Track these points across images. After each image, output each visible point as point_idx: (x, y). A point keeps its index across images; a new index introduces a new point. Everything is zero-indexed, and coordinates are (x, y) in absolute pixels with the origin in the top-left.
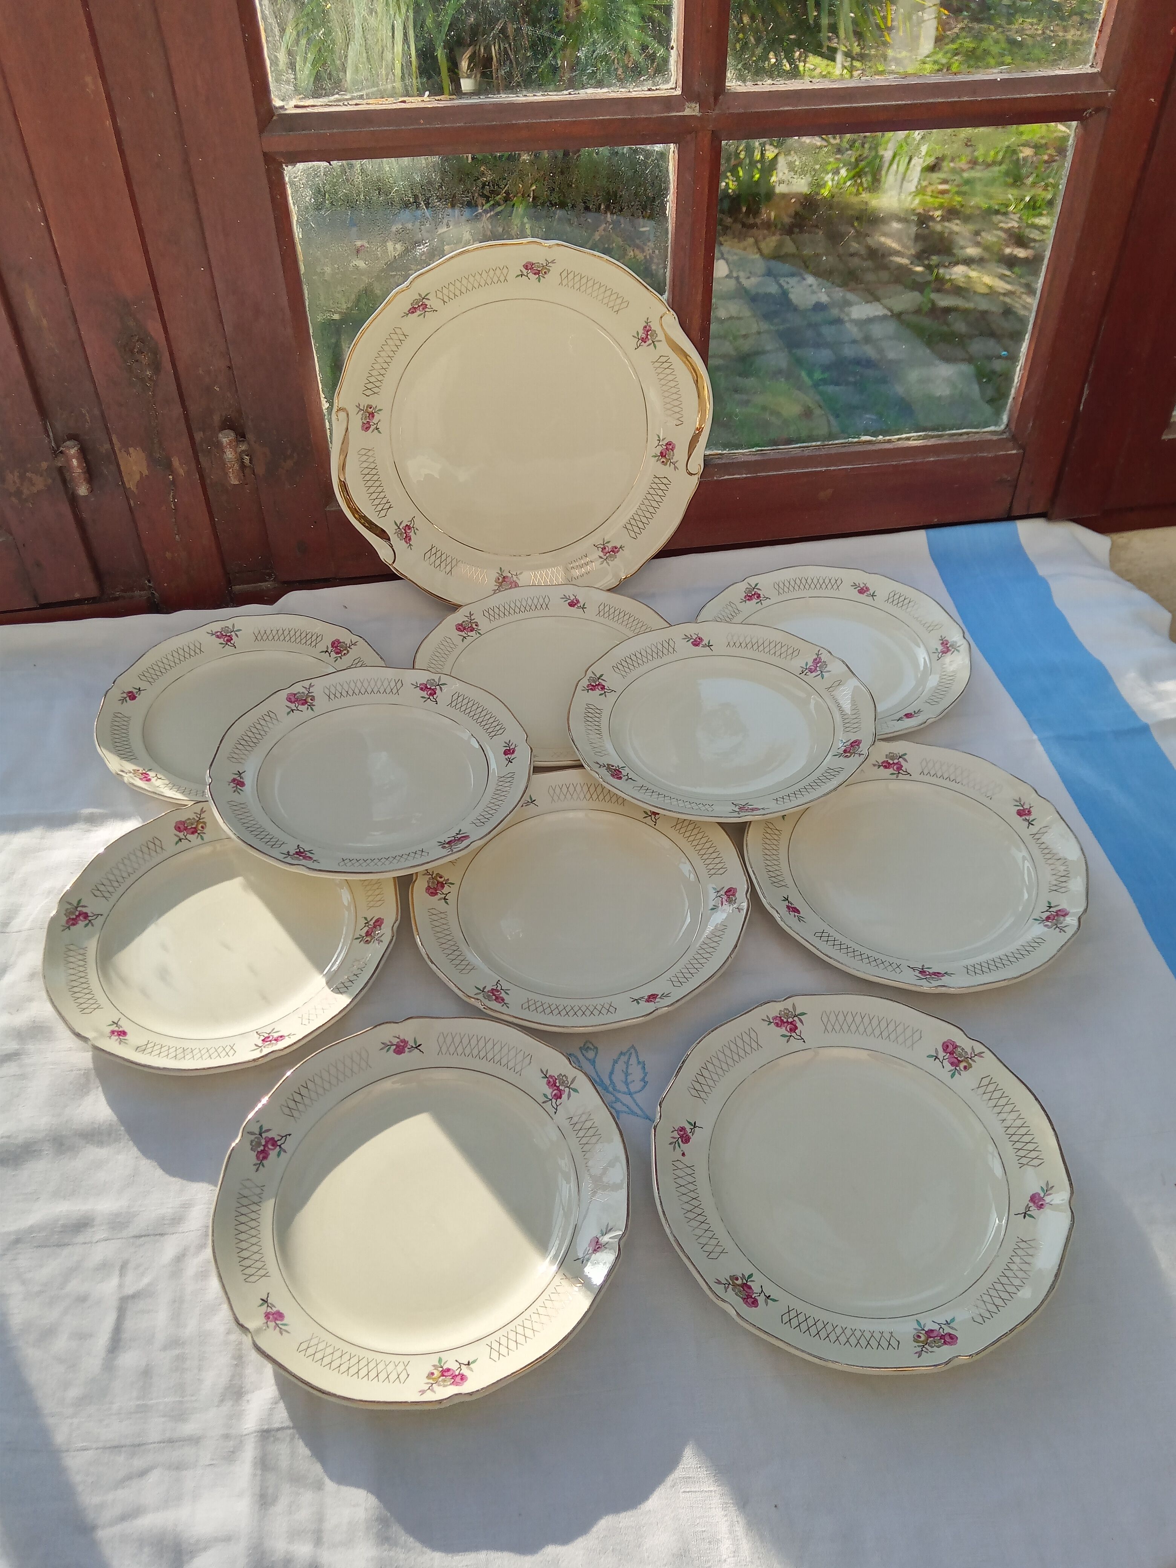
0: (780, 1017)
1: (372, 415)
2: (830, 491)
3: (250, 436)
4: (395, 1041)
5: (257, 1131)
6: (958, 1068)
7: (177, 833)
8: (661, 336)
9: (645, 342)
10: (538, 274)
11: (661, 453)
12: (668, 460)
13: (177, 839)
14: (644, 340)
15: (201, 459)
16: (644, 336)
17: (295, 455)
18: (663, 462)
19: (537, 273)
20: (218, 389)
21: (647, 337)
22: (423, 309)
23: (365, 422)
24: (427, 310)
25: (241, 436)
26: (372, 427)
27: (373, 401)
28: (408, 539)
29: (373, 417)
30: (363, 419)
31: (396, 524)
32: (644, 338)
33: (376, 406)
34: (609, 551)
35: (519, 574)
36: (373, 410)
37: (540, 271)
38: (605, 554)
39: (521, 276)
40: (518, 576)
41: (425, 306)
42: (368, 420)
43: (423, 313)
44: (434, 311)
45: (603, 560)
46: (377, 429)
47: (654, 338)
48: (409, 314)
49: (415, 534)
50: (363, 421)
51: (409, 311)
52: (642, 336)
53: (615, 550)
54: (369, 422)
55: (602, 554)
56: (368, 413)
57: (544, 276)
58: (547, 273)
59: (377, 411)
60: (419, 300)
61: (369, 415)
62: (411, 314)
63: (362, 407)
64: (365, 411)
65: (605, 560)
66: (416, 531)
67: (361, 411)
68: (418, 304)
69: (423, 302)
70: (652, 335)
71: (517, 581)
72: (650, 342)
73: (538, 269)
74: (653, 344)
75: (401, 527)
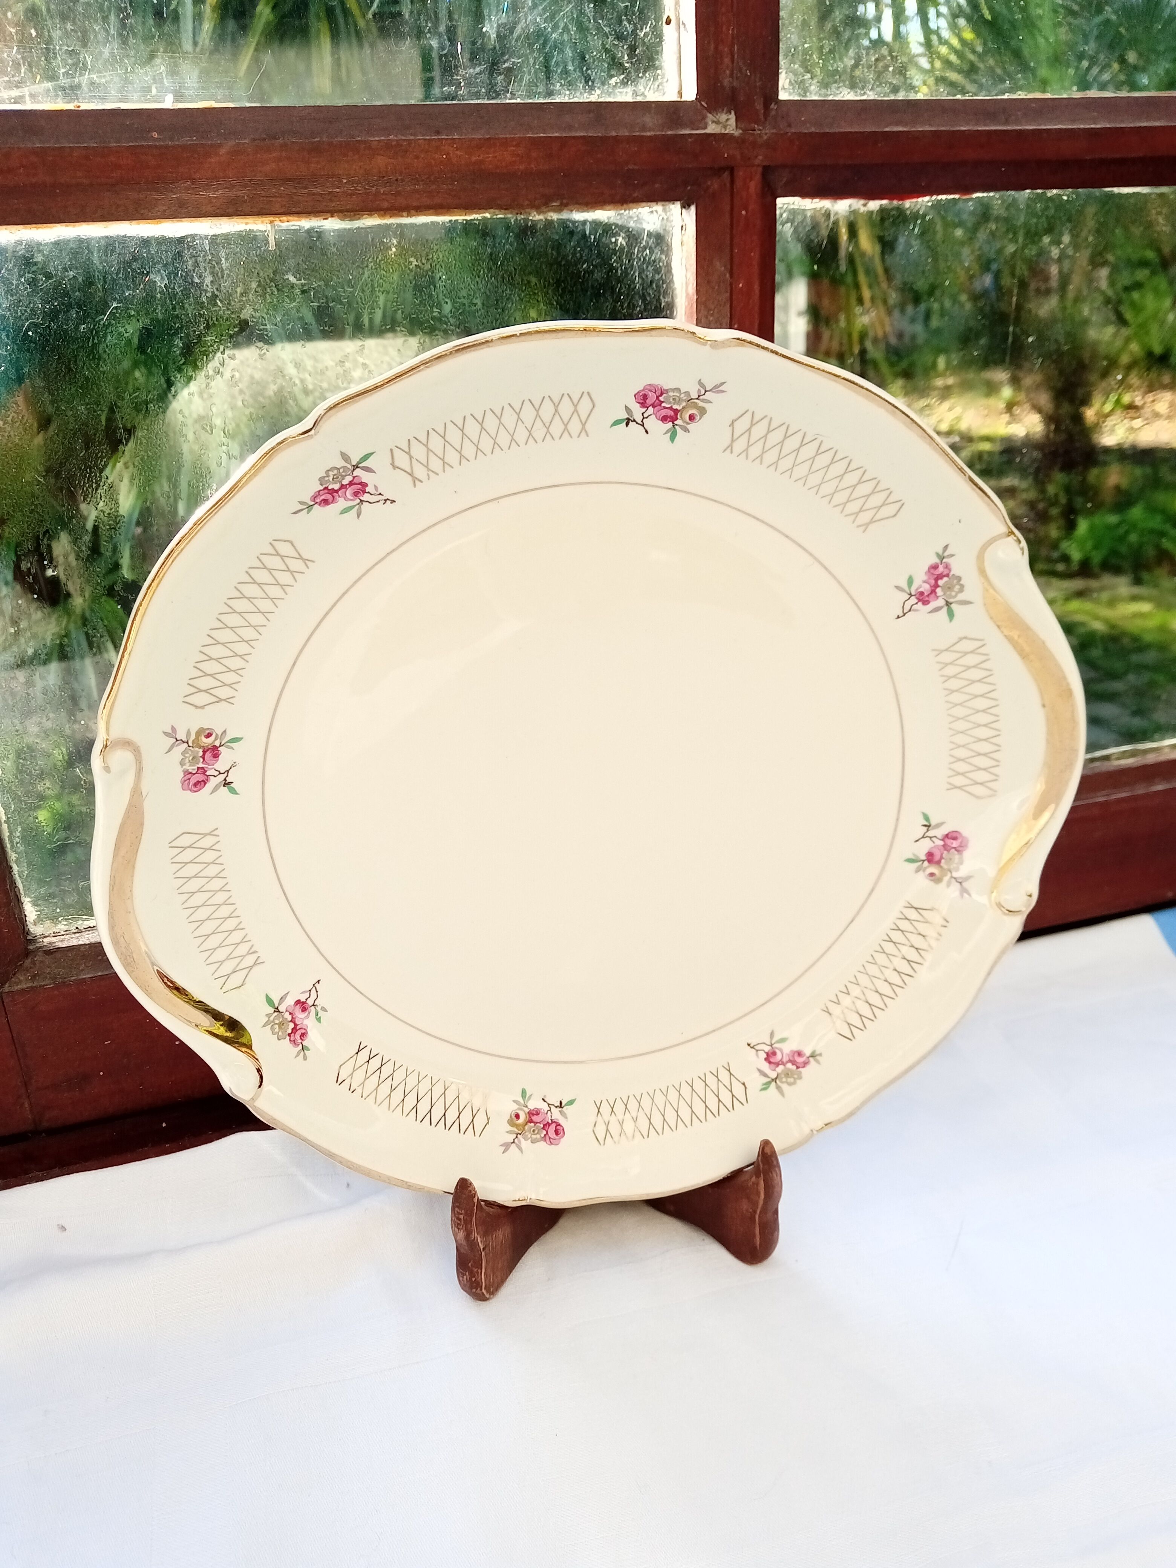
1: (214, 752)
8: (972, 591)
9: (926, 603)
10: (673, 419)
11: (931, 853)
12: (944, 872)
14: (924, 598)
16: (926, 588)
18: (932, 874)
19: (671, 417)
21: (933, 592)
22: (356, 494)
23: (193, 769)
24: (366, 497)
26: (214, 782)
27: (217, 719)
28: (297, 1034)
29: (216, 756)
30: (185, 764)
31: (269, 1001)
32: (926, 594)
33: (225, 731)
34: (785, 1060)
35: (566, 1105)
36: (216, 739)
37: (679, 411)
38: (773, 1066)
39: (627, 424)
40: (563, 1109)
41: (361, 488)
42: (201, 765)
43: (355, 506)
44: (386, 500)
45: (769, 1080)
46: (226, 784)
47: (953, 594)
48: (316, 505)
49: (319, 1020)
50: (187, 767)
51: (314, 498)
52: (920, 587)
53: (799, 1060)
54: (203, 768)
55: (765, 1067)
56: (200, 747)
57: (688, 426)
58: (698, 418)
59: (228, 742)
60: (341, 470)
61: (204, 752)
62: (320, 505)
63: (181, 735)
64: (190, 744)
65: (775, 1080)
66: (321, 1013)
67: (178, 745)
68: (340, 482)
69: (354, 477)
70: (949, 588)
71: (562, 1121)
72: (940, 602)
73: (675, 407)
74: (945, 608)
75: (282, 1008)
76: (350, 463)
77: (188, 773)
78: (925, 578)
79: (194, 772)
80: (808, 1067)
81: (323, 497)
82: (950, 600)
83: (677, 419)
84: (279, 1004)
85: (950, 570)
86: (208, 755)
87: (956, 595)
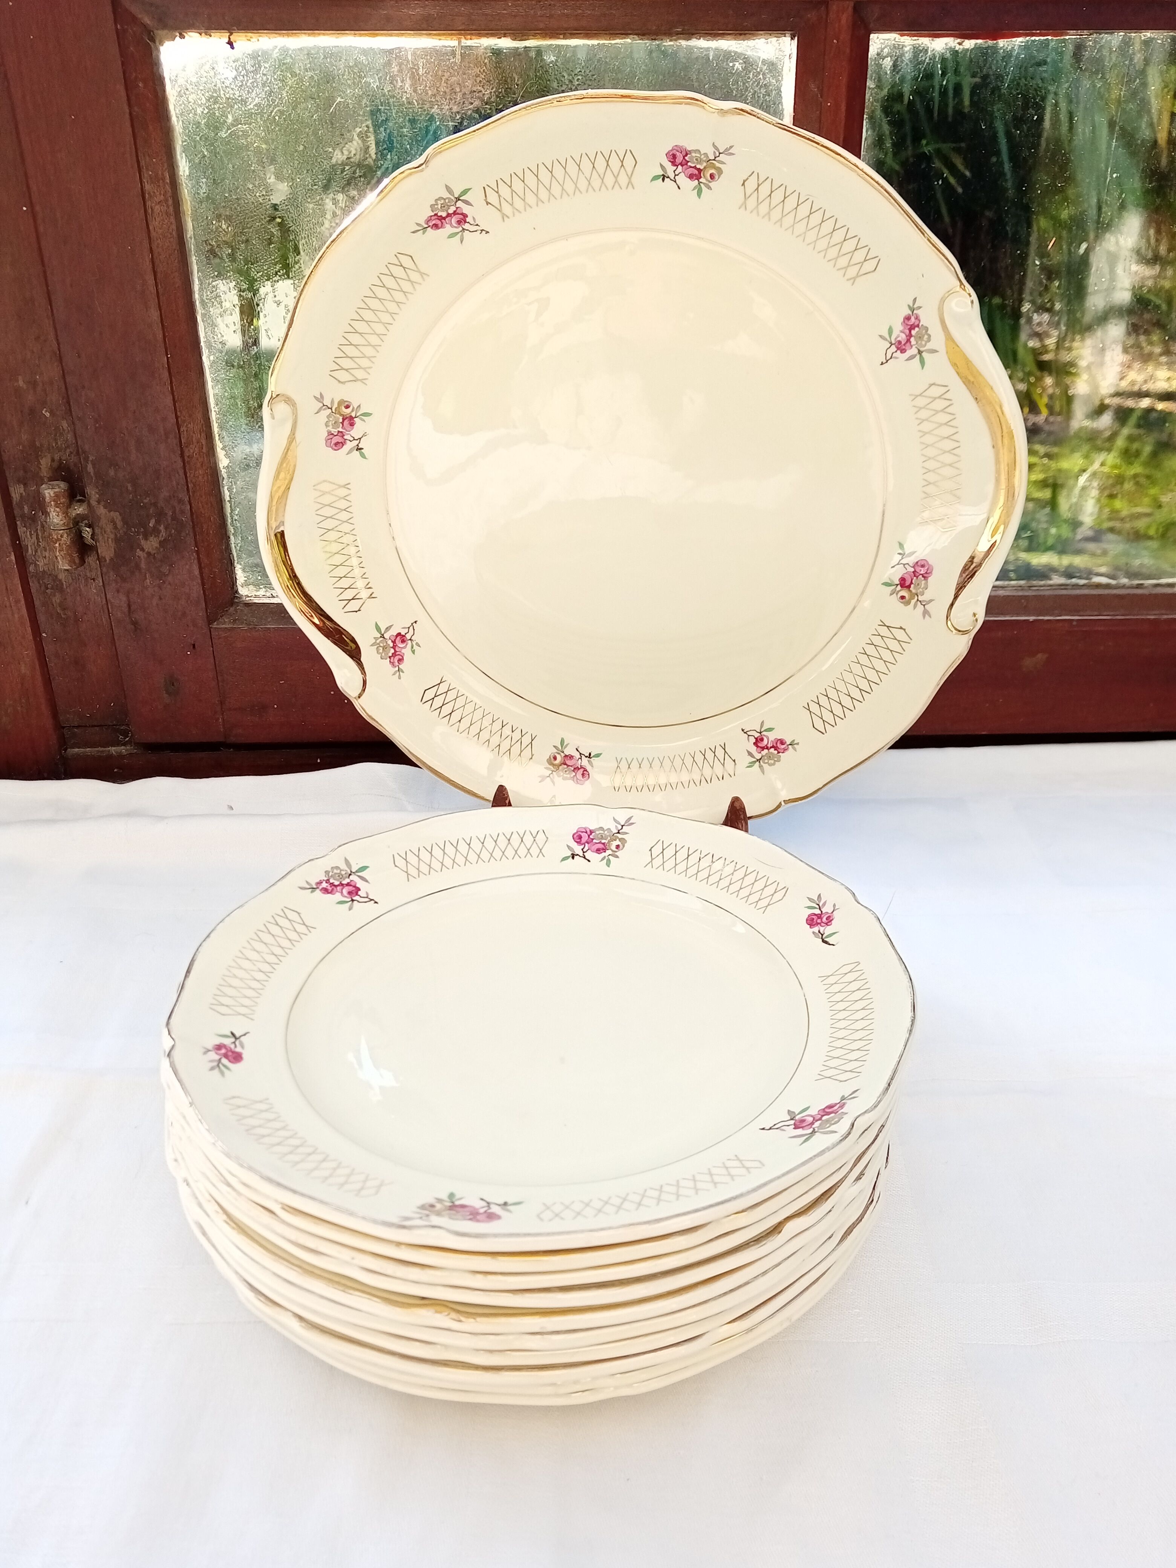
1: (351, 421)
8: (937, 340)
9: (903, 351)
10: (698, 177)
11: (903, 580)
12: (913, 597)
14: (901, 347)
16: (903, 337)
18: (902, 598)
19: (696, 175)
21: (908, 341)
22: (459, 222)
23: (334, 431)
24: (466, 226)
26: (349, 445)
27: (354, 394)
28: (396, 658)
29: (352, 424)
30: (329, 426)
31: (378, 628)
32: (903, 343)
33: (359, 406)
34: (769, 746)
35: (594, 756)
36: (353, 411)
37: (701, 170)
38: (759, 749)
39: (663, 180)
40: (592, 759)
41: (463, 219)
42: (340, 430)
43: (458, 233)
44: (482, 230)
45: (755, 760)
46: (359, 449)
47: (923, 343)
48: (429, 229)
49: (413, 652)
50: (330, 428)
51: (427, 222)
52: (898, 336)
53: (779, 746)
54: (341, 432)
55: (753, 749)
56: (341, 415)
57: (710, 184)
58: (717, 177)
59: (361, 415)
60: (447, 201)
61: (344, 420)
62: (432, 228)
63: (327, 402)
64: (334, 411)
65: (759, 760)
66: (415, 647)
67: (325, 409)
68: (447, 211)
69: (457, 208)
70: (920, 337)
71: (589, 768)
72: (914, 351)
73: (698, 166)
74: (918, 356)
75: (387, 636)
76: (453, 196)
77: (330, 433)
78: (901, 328)
79: (335, 434)
80: (787, 753)
81: (434, 222)
82: (921, 349)
83: (701, 177)
84: (385, 632)
85: (920, 321)
86: (346, 422)
87: (926, 344)
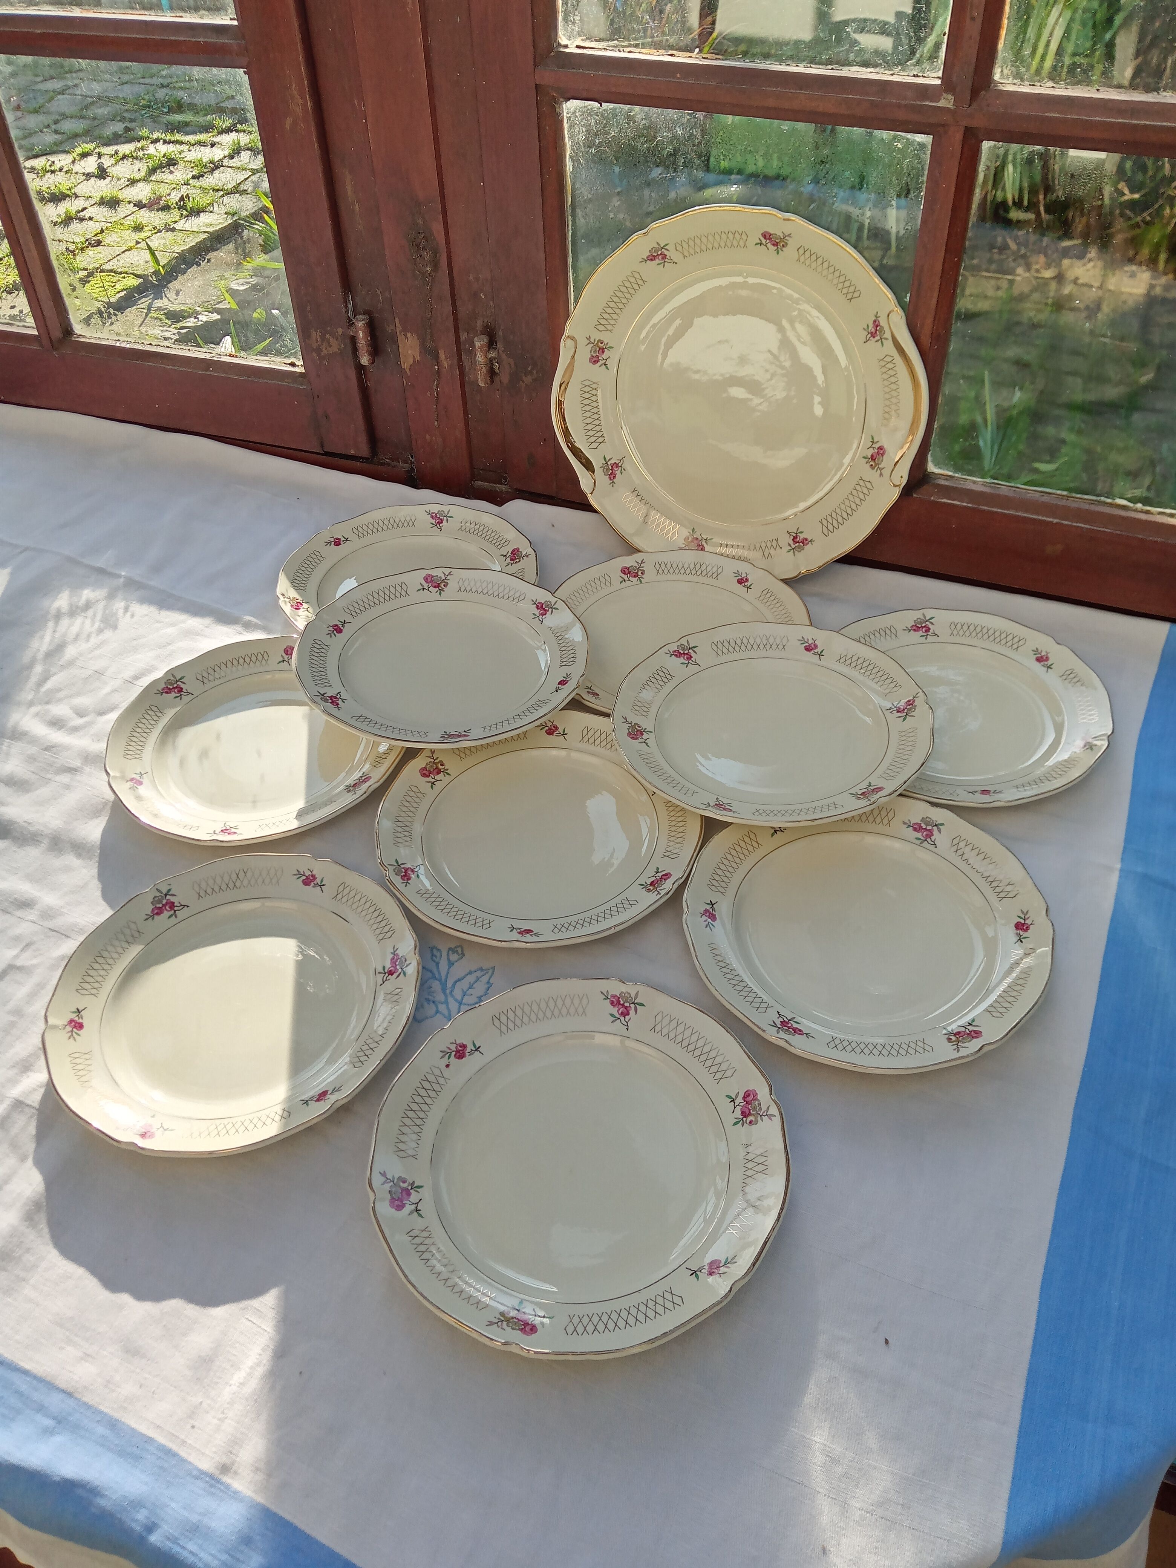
0: (619, 998)
1: (603, 350)
2: (1059, 547)
3: (500, 345)
4: (308, 873)
5: (164, 892)
6: (744, 1119)
7: (284, 655)
8: (888, 335)
9: (874, 337)
10: (777, 246)
11: (872, 456)
12: (877, 464)
13: (282, 659)
14: (873, 335)
15: (463, 357)
16: (873, 330)
17: (535, 372)
18: (872, 465)
20: (483, 297)
21: (875, 332)
22: (663, 258)
24: (666, 260)
25: (492, 343)
26: (601, 362)
27: (606, 337)
28: (612, 476)
29: (603, 352)
31: (605, 458)
32: (873, 333)
33: (608, 343)
36: (604, 345)
38: (793, 542)
39: (761, 245)
40: (707, 540)
41: (665, 257)
42: (597, 354)
43: (662, 263)
44: (674, 262)
45: (791, 547)
46: (605, 365)
47: (882, 334)
48: (648, 260)
49: (621, 473)
51: (647, 257)
52: (871, 330)
53: (805, 542)
54: (598, 356)
55: (790, 541)
56: (598, 347)
58: (785, 246)
59: (608, 348)
60: (657, 249)
61: (599, 350)
63: (592, 340)
64: (595, 345)
66: (623, 471)
67: (590, 344)
68: (657, 253)
69: (662, 252)
70: (880, 331)
71: (705, 545)
72: (878, 338)
73: (776, 241)
74: (880, 341)
75: (609, 463)
76: (660, 246)
77: (592, 356)
78: (872, 326)
79: (594, 356)
80: (808, 546)
81: (650, 258)
82: (881, 337)
84: (608, 461)
85: (880, 323)
